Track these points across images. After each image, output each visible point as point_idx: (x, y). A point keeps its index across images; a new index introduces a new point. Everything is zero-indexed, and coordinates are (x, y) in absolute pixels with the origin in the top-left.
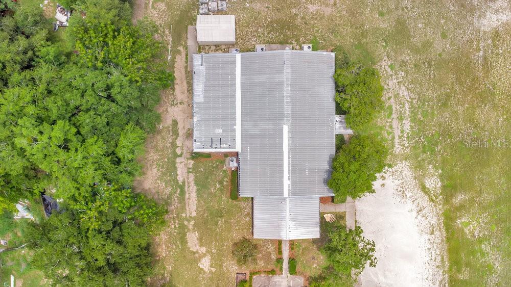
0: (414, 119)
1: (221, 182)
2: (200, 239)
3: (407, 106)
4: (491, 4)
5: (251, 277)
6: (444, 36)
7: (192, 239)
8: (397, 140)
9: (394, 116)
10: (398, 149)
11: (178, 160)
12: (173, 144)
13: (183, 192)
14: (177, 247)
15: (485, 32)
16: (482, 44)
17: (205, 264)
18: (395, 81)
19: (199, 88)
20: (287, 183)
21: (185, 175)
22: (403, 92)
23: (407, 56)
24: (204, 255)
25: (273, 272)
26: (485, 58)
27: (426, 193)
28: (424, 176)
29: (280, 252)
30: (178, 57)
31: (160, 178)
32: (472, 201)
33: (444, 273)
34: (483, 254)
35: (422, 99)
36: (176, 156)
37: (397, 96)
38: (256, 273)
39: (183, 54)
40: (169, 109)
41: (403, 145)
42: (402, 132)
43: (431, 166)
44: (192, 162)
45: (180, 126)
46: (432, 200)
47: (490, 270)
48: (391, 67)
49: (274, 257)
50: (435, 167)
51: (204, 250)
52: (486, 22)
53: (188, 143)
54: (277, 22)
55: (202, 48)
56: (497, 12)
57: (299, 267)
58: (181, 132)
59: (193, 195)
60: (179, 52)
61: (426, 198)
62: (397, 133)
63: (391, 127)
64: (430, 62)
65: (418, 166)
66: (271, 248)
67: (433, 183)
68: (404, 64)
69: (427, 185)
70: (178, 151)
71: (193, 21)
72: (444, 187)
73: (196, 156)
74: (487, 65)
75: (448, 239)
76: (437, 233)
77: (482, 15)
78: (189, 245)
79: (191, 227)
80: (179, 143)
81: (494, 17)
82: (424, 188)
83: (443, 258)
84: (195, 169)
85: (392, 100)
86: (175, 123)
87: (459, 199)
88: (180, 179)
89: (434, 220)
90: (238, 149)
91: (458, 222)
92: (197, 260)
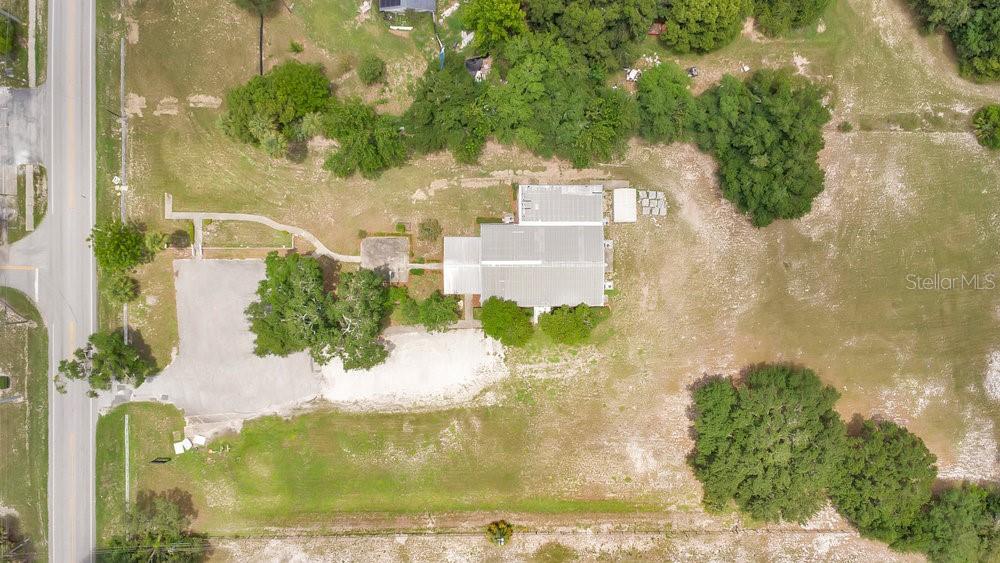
0: (547, 382)
1: (490, 209)
2: (441, 191)
3: (559, 376)
4: (651, 453)
5: (407, 235)
6: (622, 409)
7: (441, 184)
8: (529, 366)
9: (550, 364)
10: (521, 368)
11: (511, 171)
12: (524, 168)
13: (483, 175)
14: (435, 171)
15: (625, 447)
16: (615, 444)
17: (419, 195)
18: (581, 365)
19: (573, 190)
20: (493, 263)
21: (498, 178)
22: (572, 372)
23: (604, 376)
24: (426, 193)
25: (412, 255)
26: (602, 447)
27: (481, 392)
28: (497, 390)
29: (429, 261)
30: (602, 172)
31: (496, 156)
32: (474, 435)
33: (409, 409)
34: (424, 446)
35: (565, 389)
36: (515, 170)
37: (568, 367)
38: (411, 240)
39: (605, 177)
40: (556, 164)
41: (524, 372)
42: (536, 372)
43: (505, 397)
44: (509, 184)
45: (541, 173)
46: (475, 398)
47: (411, 453)
48: (594, 362)
49: (425, 256)
50: (504, 401)
51: (432, 194)
52: (634, 447)
53: (526, 181)
54: (633, 260)
55: (610, 192)
56: (644, 458)
57: (417, 277)
58: (535, 174)
59: (481, 185)
60: (606, 172)
61: (477, 393)
62: (535, 367)
63: (540, 361)
64: (598, 396)
65: (506, 386)
66: (434, 253)
67: (490, 399)
68: (596, 372)
69: (488, 393)
70: (519, 172)
71: (633, 185)
72: (485, 408)
73: (515, 187)
74: (596, 449)
75: (439, 412)
76: (445, 403)
77: (641, 445)
78: (436, 181)
79: (452, 182)
80: (526, 172)
81: (639, 455)
82: (485, 390)
83: (423, 407)
84: (503, 186)
85: (564, 362)
86: (544, 169)
87: (476, 423)
88: (495, 173)
89: (457, 400)
90: (522, 223)
91: (455, 422)
92: (422, 187)
